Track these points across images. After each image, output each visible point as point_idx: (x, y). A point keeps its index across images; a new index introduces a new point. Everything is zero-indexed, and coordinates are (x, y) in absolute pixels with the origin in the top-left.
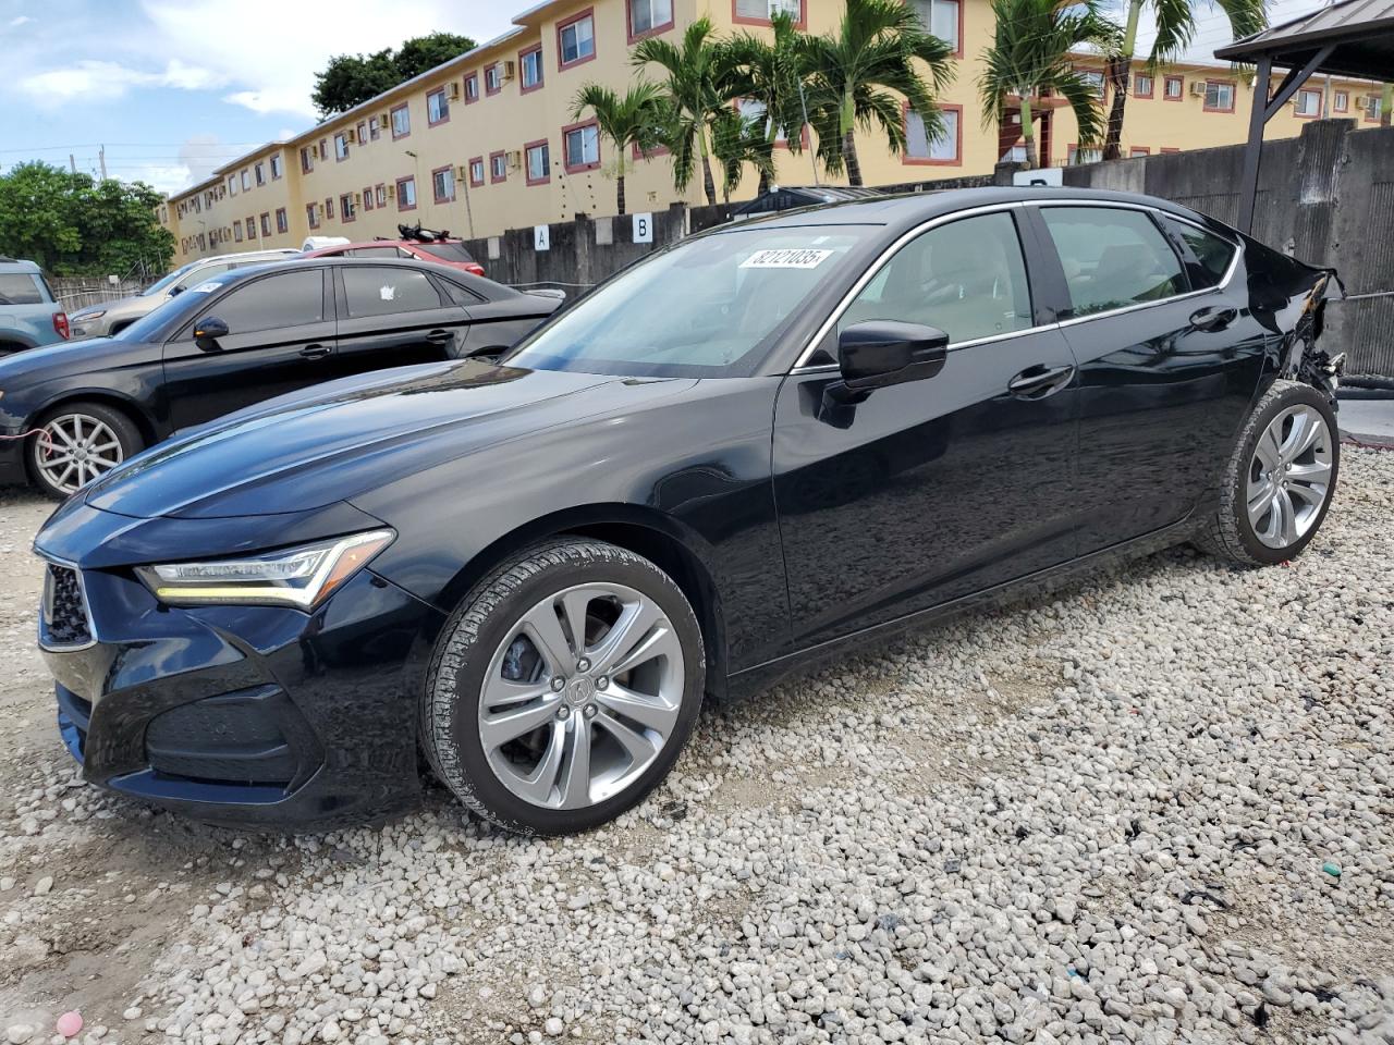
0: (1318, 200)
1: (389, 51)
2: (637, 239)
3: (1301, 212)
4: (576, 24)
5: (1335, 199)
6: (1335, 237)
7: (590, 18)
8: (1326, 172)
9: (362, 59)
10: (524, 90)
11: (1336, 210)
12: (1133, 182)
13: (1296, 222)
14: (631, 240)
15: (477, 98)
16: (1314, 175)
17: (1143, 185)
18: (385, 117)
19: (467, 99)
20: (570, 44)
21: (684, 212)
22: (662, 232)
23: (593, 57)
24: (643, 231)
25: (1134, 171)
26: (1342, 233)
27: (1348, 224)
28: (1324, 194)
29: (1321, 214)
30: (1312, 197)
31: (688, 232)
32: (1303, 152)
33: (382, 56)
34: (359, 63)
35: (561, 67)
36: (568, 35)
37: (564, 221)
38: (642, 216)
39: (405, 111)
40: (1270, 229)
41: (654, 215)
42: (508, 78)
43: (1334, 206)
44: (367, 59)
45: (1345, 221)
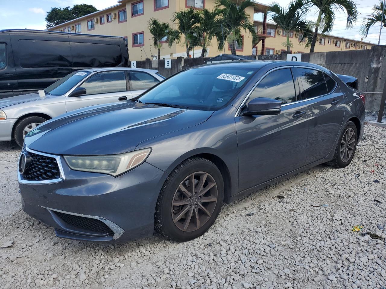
0: (376, 66)
1: (69, 7)
2: (166, 66)
3: (371, 69)
4: (138, 4)
5: (380, 66)
6: (380, 76)
7: (142, 3)
8: (378, 59)
9: (61, 9)
10: (119, 22)
11: (380, 69)
12: (322, 59)
13: (369, 72)
14: (164, 67)
15: (104, 23)
16: (375, 59)
17: (325, 60)
18: (73, 27)
19: (101, 23)
20: (135, 10)
21: (182, 60)
22: (174, 65)
23: (143, 14)
24: (168, 64)
25: (323, 56)
26: (382, 75)
27: (384, 73)
28: (378, 64)
29: (377, 70)
30: (374, 65)
31: (183, 65)
32: (372, 53)
33: (67, 9)
34: (60, 10)
35: (132, 16)
36: (135, 7)
37: (142, 60)
38: (168, 60)
39: (80, 26)
40: (361, 73)
41: (172, 60)
42: (114, 18)
43: (380, 68)
44: (62, 9)
45: (383, 72)
